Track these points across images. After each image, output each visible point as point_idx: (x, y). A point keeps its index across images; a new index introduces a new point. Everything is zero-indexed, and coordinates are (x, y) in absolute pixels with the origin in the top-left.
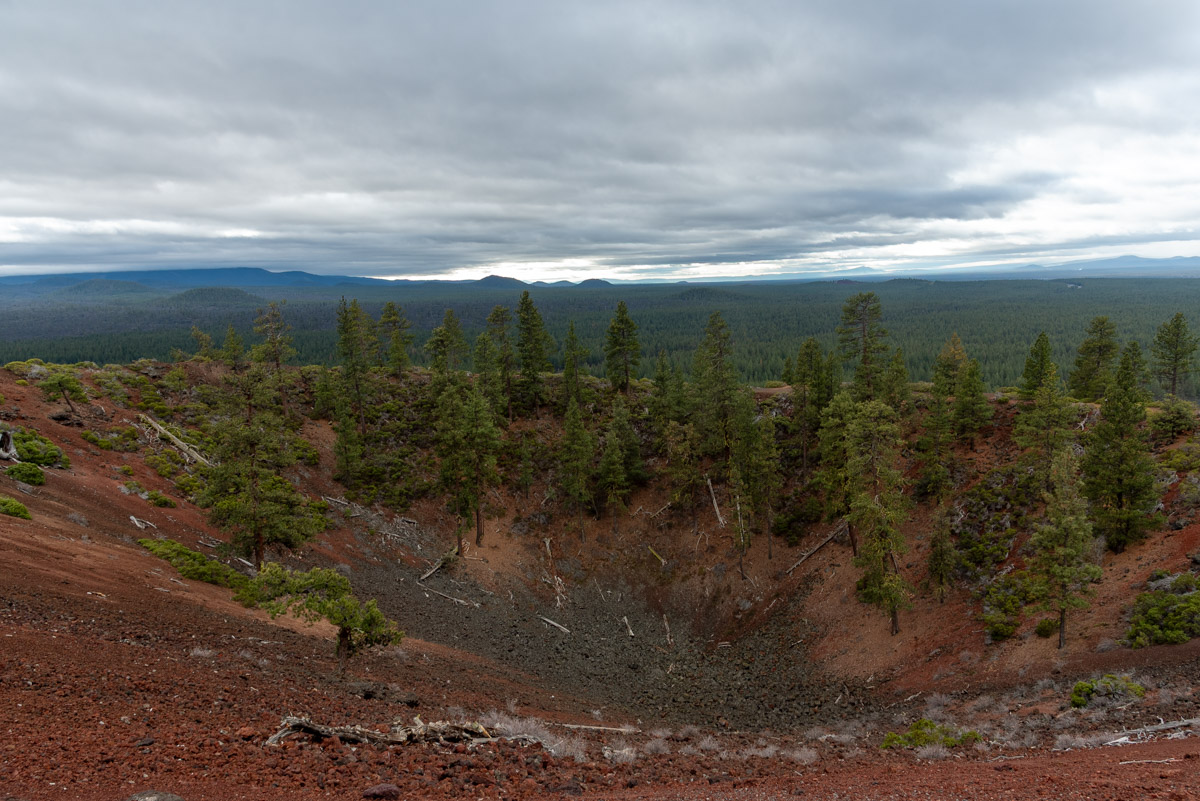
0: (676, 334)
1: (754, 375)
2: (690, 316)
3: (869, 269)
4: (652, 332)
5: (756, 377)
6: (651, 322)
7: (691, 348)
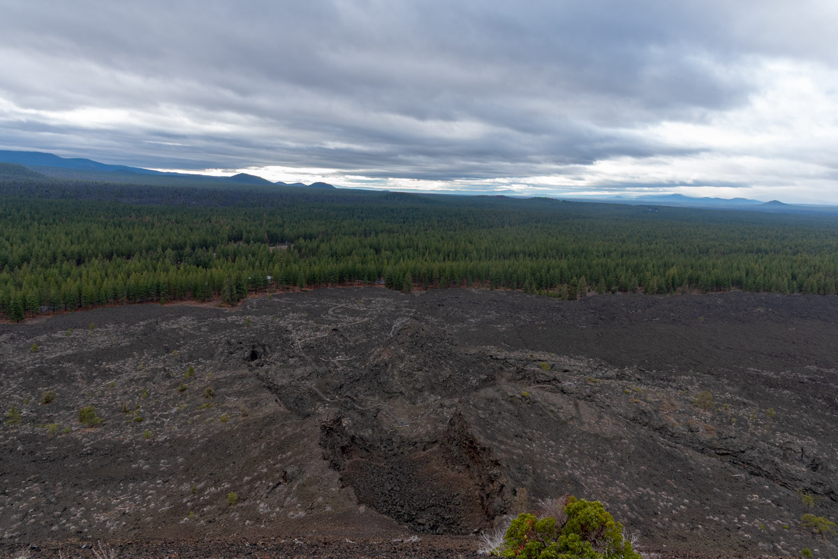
0: (381, 222)
1: (448, 256)
2: (392, 211)
3: (513, 191)
4: (362, 219)
5: (451, 258)
6: (362, 213)
7: (393, 232)
